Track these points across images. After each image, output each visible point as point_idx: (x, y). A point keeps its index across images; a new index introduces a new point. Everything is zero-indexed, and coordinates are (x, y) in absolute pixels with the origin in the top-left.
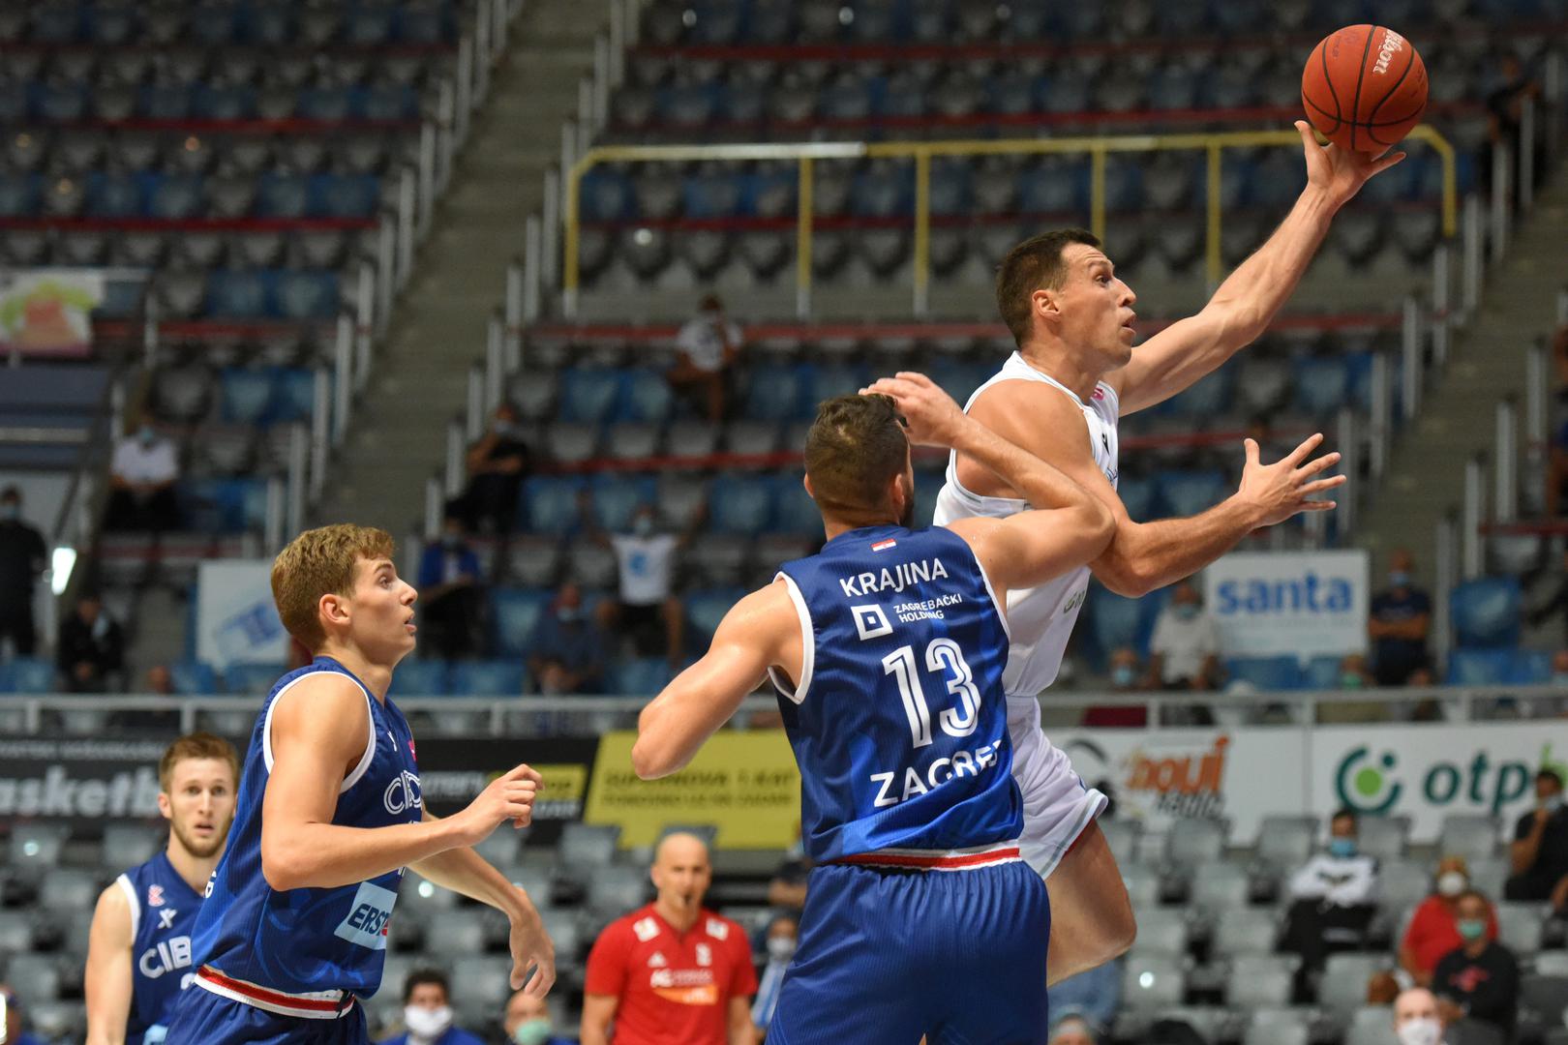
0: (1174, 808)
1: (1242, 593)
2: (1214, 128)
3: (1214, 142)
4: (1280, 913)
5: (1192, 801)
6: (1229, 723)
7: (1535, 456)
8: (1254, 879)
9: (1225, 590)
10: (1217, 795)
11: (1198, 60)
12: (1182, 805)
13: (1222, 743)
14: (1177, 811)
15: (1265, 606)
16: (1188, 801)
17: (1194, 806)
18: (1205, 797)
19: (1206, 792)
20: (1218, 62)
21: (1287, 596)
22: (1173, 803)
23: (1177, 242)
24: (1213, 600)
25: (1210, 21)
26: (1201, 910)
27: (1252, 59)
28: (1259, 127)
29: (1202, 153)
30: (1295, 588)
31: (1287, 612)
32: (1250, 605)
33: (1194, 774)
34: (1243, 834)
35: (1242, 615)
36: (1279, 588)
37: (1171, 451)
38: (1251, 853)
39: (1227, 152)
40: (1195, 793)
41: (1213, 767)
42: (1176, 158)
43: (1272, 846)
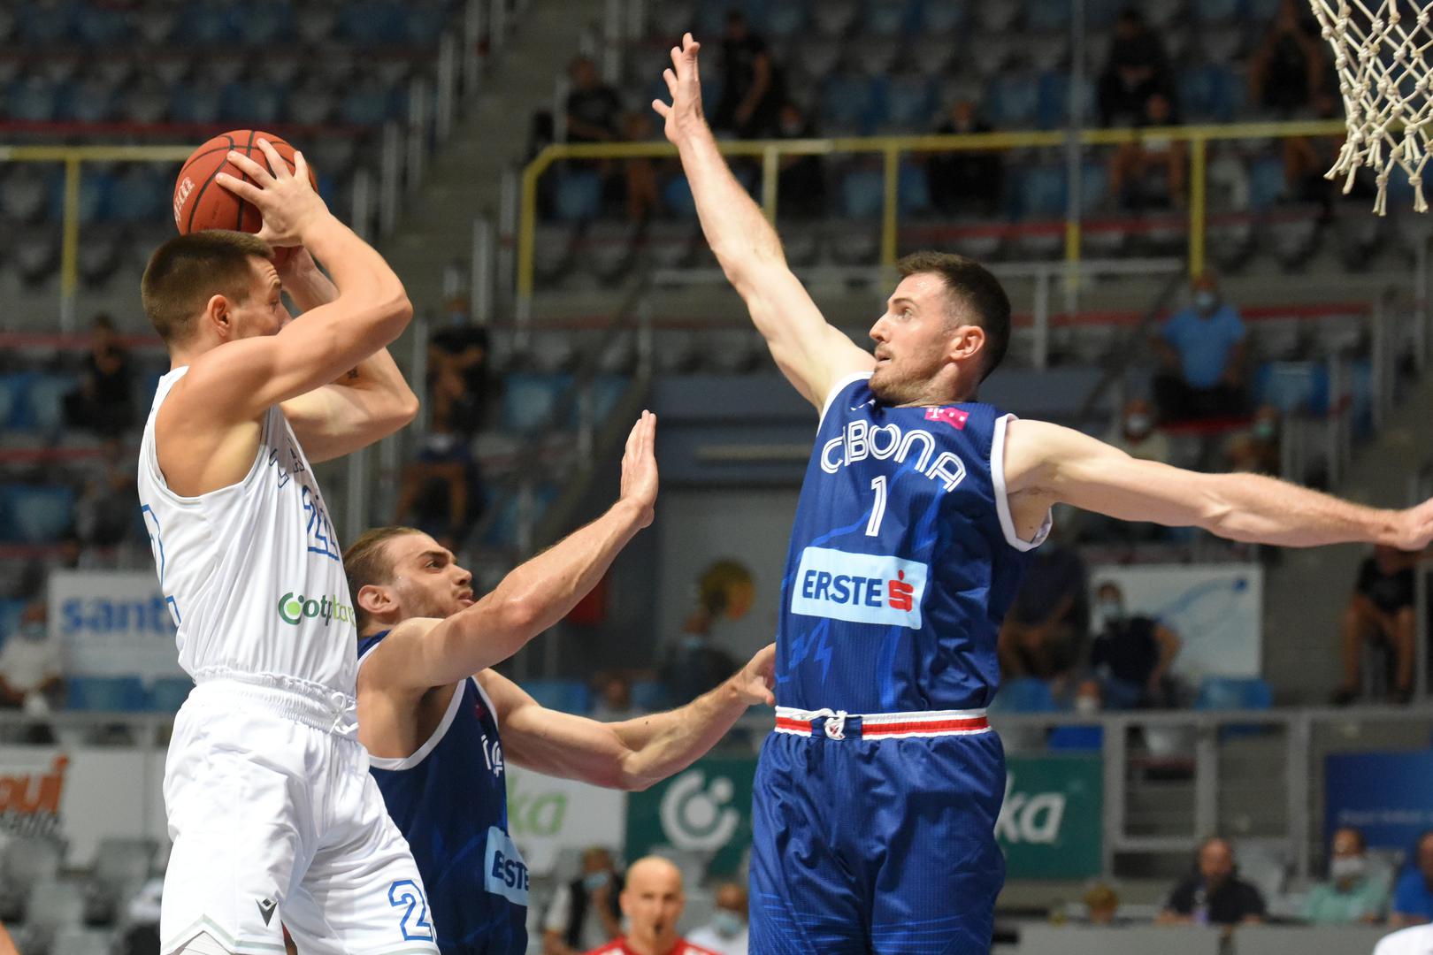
0: (12, 827)
1: (87, 611)
2: (75, 141)
3: (73, 156)
4: (116, 936)
5: (31, 822)
6: (70, 743)
7: (388, 485)
8: (91, 901)
9: (71, 608)
10: (55, 816)
11: (59, 72)
12: (20, 825)
13: (63, 763)
14: (15, 830)
15: (109, 625)
16: (26, 821)
17: (32, 825)
18: (44, 816)
19: (44, 813)
20: (80, 75)
21: (133, 617)
22: (11, 822)
23: (33, 256)
24: (57, 620)
25: (73, 34)
26: (37, 931)
27: (115, 72)
28: (120, 142)
29: (61, 166)
30: (140, 608)
31: (132, 632)
32: (94, 624)
33: (32, 794)
34: (80, 856)
35: (85, 634)
36: (124, 609)
37: (18, 466)
38: (87, 874)
39: (87, 167)
40: (33, 811)
41: (53, 787)
42: (35, 171)
43: (110, 869)
